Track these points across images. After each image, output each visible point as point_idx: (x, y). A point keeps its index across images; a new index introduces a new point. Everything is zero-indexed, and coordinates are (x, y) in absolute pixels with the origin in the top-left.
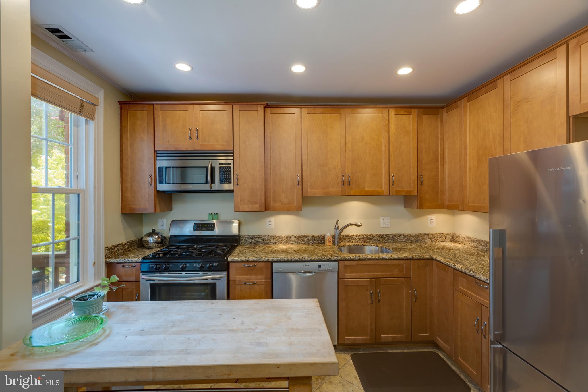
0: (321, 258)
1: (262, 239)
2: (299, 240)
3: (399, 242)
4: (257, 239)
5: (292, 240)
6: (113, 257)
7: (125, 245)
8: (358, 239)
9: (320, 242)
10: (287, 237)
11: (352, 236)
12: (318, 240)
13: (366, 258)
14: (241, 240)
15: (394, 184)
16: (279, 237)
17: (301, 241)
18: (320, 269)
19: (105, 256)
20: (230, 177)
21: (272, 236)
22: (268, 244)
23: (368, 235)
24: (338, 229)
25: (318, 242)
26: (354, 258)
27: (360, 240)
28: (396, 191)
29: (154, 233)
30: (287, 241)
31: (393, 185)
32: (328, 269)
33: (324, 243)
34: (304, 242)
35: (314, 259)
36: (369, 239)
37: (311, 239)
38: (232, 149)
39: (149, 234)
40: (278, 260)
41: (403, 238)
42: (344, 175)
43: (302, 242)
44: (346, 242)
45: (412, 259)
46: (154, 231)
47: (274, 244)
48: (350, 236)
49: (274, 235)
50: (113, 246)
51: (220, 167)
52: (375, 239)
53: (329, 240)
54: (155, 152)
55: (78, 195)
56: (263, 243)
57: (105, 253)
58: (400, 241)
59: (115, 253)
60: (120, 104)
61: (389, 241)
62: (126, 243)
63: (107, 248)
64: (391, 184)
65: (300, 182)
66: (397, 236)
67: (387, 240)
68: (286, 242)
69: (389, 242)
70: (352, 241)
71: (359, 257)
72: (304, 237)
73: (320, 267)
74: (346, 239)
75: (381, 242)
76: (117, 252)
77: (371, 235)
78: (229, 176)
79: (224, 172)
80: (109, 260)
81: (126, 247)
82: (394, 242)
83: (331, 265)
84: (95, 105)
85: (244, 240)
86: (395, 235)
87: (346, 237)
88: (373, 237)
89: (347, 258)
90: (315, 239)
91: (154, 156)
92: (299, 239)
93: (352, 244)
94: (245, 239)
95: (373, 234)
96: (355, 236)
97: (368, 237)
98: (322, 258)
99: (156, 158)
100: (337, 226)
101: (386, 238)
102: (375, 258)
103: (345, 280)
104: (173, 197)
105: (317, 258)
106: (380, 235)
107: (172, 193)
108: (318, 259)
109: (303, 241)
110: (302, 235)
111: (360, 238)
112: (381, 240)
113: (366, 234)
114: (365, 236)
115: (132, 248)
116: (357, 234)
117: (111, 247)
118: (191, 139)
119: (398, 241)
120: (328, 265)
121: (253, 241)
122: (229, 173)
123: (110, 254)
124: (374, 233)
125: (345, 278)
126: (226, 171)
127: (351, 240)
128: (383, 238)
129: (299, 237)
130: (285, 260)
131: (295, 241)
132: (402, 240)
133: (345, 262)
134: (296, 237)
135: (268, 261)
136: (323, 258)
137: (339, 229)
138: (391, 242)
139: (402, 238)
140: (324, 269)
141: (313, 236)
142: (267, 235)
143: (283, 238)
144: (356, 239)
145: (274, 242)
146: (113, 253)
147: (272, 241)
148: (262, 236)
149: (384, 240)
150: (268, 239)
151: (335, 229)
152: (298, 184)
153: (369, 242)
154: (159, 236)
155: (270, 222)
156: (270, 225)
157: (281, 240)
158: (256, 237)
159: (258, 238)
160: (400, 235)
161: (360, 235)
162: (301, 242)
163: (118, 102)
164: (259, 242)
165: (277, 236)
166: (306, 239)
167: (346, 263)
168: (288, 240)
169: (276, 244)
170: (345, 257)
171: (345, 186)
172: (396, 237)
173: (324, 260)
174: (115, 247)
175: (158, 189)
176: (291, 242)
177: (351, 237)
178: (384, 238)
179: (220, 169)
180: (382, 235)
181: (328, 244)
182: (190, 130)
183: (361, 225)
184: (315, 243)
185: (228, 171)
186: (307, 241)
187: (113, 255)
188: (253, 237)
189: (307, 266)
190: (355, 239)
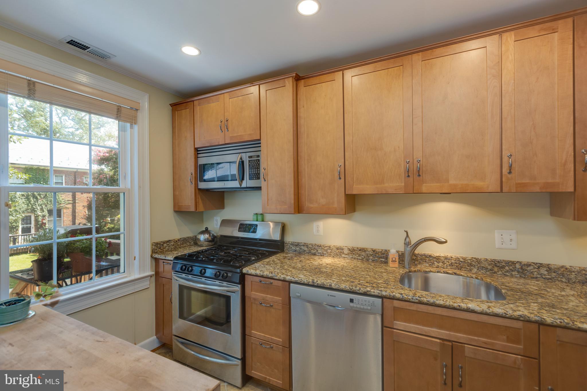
0: (354, 288)
1: (308, 248)
2: (353, 254)
3: (536, 278)
4: (302, 247)
5: (345, 253)
6: (162, 253)
7: (178, 241)
8: (448, 262)
9: (383, 260)
10: (337, 249)
11: (438, 257)
12: (381, 258)
13: (434, 302)
14: (285, 246)
15: (512, 171)
16: (328, 247)
17: (357, 255)
18: (351, 304)
19: (152, 251)
20: (259, 172)
21: (319, 245)
22: (314, 254)
23: (468, 258)
24: (409, 243)
25: (381, 259)
26: (410, 297)
27: (451, 265)
28: (517, 184)
29: (206, 231)
30: (338, 254)
31: (510, 173)
32: (365, 307)
33: (386, 263)
34: (361, 258)
35: (344, 287)
36: (470, 265)
37: (371, 255)
38: (259, 138)
39: (203, 233)
40: (296, 281)
41: (546, 273)
42: (409, 162)
43: (358, 258)
44: (427, 265)
45: (541, 324)
46: (207, 229)
47: (322, 255)
48: (433, 256)
49: (322, 244)
50: (162, 242)
51: (249, 161)
52: (483, 267)
53: (394, 259)
54: (196, 150)
55: (124, 193)
56: (309, 253)
57: (152, 248)
58: (538, 276)
59: (164, 248)
60: (171, 106)
61: (513, 273)
62: (179, 240)
63: (154, 244)
64: (505, 170)
65: (343, 175)
66: (532, 267)
67: (507, 271)
68: (336, 255)
69: (512, 276)
70: (438, 264)
71: (419, 299)
72: (360, 250)
73: (353, 302)
74: (427, 261)
75: (495, 273)
76: (168, 247)
77: (475, 258)
78: (257, 171)
79: (253, 166)
80: (157, 256)
81: (179, 243)
82: (524, 278)
83: (369, 302)
84: (137, 110)
85: (288, 247)
86: (529, 265)
87: (427, 257)
88: (479, 264)
89: (398, 295)
90: (377, 255)
91: (195, 154)
92: (354, 252)
93: (436, 269)
94: (290, 246)
95: (479, 258)
96: (442, 258)
97: (468, 262)
98: (356, 289)
99: (196, 155)
100: (408, 240)
101: (507, 268)
102: (452, 305)
103: (395, 330)
104: (225, 195)
105: (348, 288)
106: (492, 261)
107: (223, 192)
108: (350, 289)
109: (359, 255)
110: (358, 248)
111: (453, 261)
112: (496, 269)
113: (464, 256)
114: (461, 260)
115: (187, 244)
116: (446, 255)
117: (159, 242)
118: (222, 132)
119: (535, 276)
120: (365, 301)
121: (298, 249)
122: (257, 167)
123: (158, 249)
124: (481, 256)
125: (395, 327)
126: (255, 165)
127: (435, 263)
128: (498, 266)
129: (354, 250)
130: (304, 282)
131: (348, 254)
132: (545, 275)
133: (395, 301)
134: (349, 250)
135: (284, 281)
136: (358, 288)
137: (412, 244)
138: (518, 276)
139: (543, 271)
140: (358, 306)
141: (374, 251)
142: (313, 243)
143: (333, 249)
144: (445, 262)
145: (322, 253)
146: (161, 248)
147: (319, 251)
148: (308, 244)
149: (501, 271)
150: (314, 248)
151: (405, 244)
152: (339, 177)
153: (471, 270)
154: (210, 235)
155: (318, 227)
156: (318, 231)
157: (331, 251)
158: (302, 244)
159: (304, 246)
160: (540, 266)
161: (452, 258)
162: (356, 257)
163: (170, 105)
164: (305, 251)
165: (325, 246)
166: (363, 253)
167: (396, 303)
168: (339, 252)
169: (325, 255)
170: (394, 293)
171: (411, 179)
172: (529, 269)
173: (358, 292)
174: (164, 243)
175: (199, 187)
176: (343, 256)
177: (435, 258)
178: (503, 267)
179: (249, 163)
180: (498, 262)
181: (393, 266)
182: (222, 122)
183: (446, 242)
184: (377, 261)
185: (256, 164)
186: (365, 257)
187: (161, 250)
188: (297, 245)
189: (333, 296)
190: (442, 263)
